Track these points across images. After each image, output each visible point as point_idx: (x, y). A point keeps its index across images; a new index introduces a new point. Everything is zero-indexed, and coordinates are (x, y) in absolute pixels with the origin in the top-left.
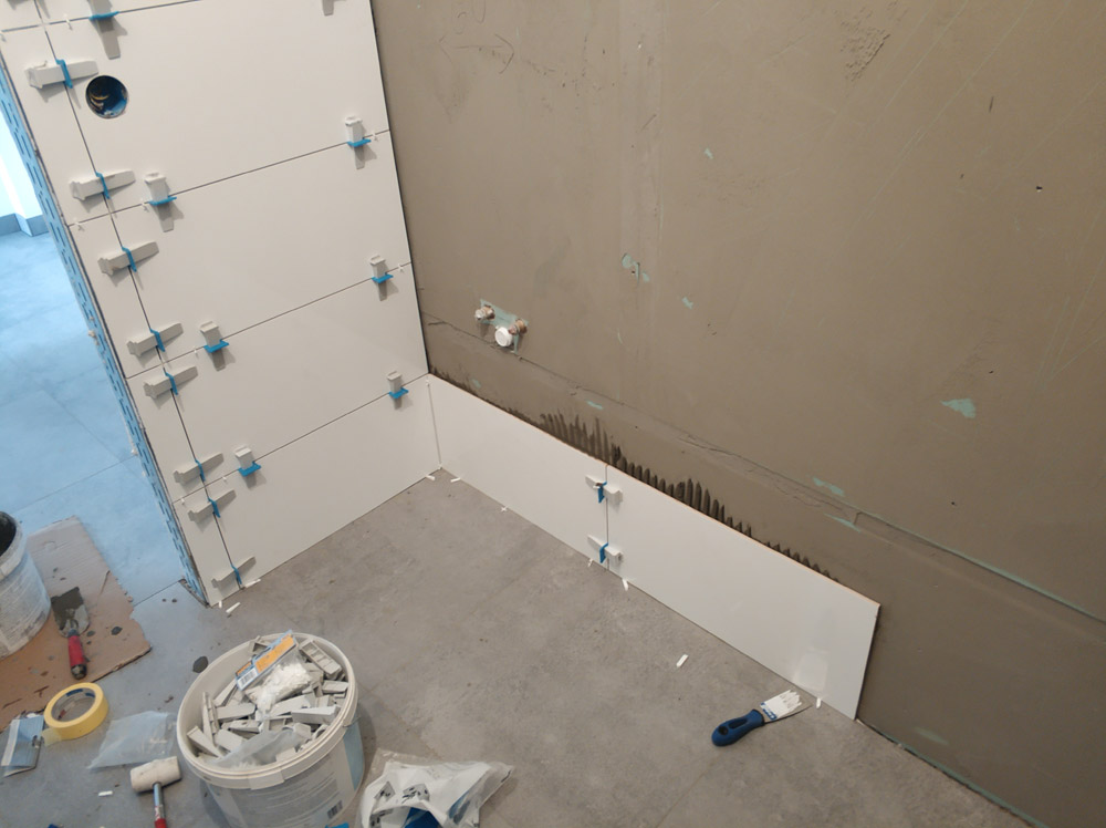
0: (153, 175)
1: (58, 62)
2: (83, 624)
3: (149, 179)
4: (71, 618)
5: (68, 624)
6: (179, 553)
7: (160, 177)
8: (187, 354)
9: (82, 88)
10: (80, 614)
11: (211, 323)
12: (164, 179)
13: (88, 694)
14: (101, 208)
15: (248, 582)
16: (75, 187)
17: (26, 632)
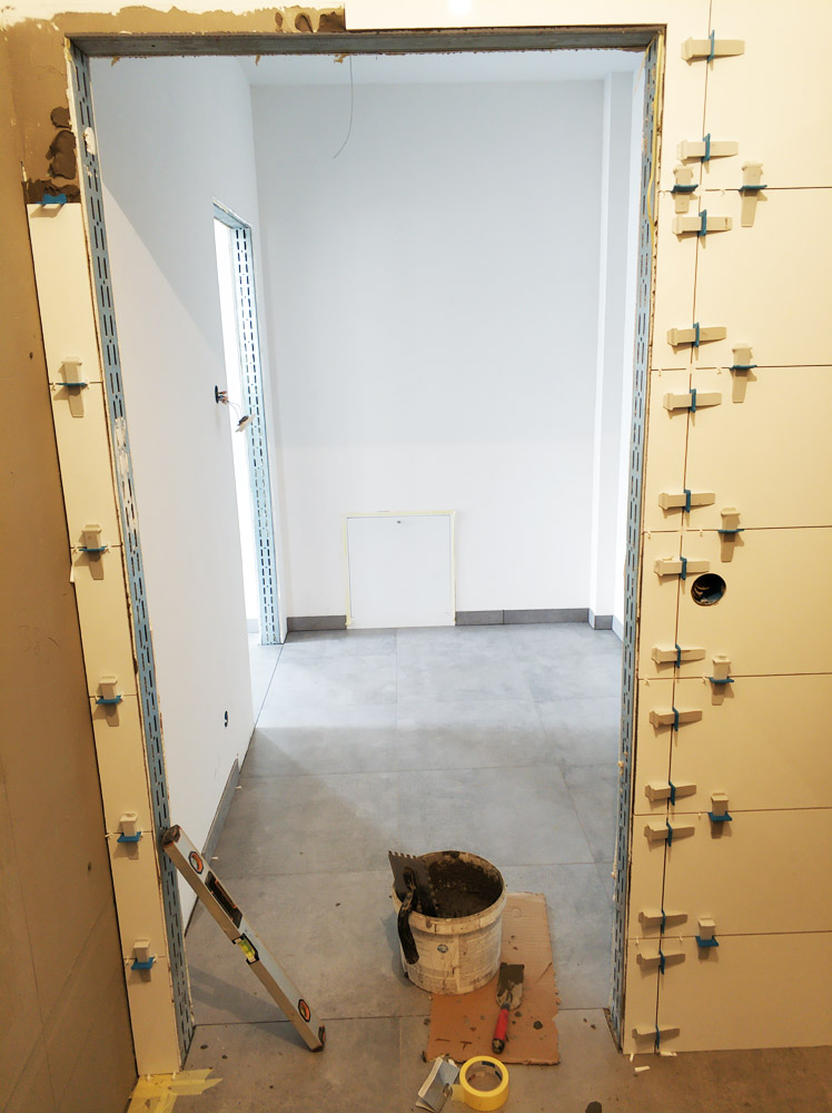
0: (721, 657)
1: (681, 558)
2: (516, 1001)
3: (717, 660)
4: (510, 990)
5: (505, 995)
6: (614, 985)
7: (727, 660)
8: (692, 814)
9: (690, 581)
10: (518, 990)
11: (723, 794)
12: (729, 663)
13: (497, 1073)
14: (670, 672)
15: (665, 1052)
16: (656, 652)
17: (475, 982)
